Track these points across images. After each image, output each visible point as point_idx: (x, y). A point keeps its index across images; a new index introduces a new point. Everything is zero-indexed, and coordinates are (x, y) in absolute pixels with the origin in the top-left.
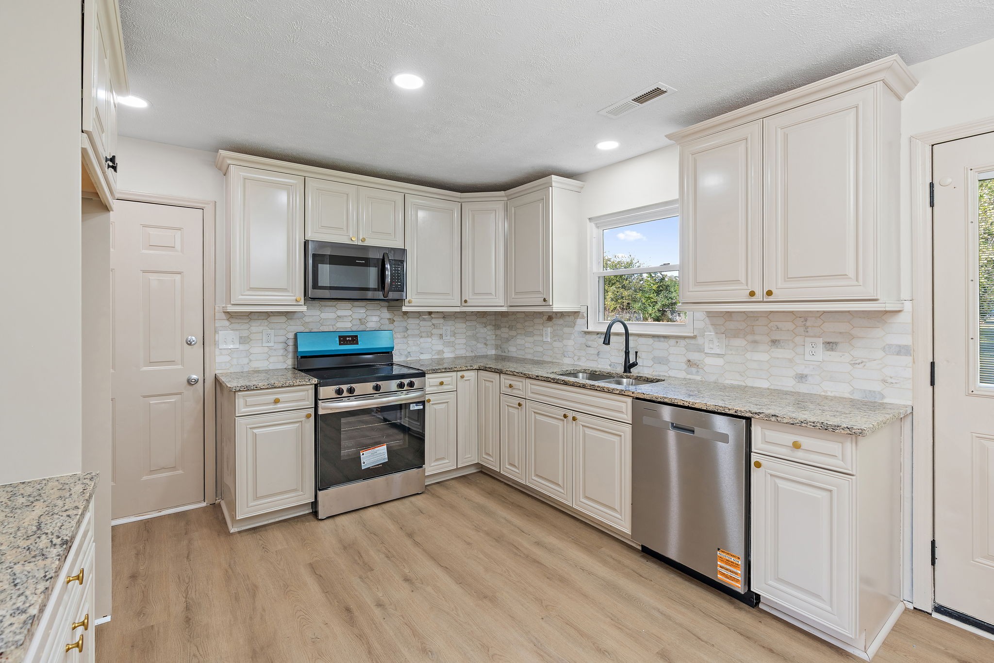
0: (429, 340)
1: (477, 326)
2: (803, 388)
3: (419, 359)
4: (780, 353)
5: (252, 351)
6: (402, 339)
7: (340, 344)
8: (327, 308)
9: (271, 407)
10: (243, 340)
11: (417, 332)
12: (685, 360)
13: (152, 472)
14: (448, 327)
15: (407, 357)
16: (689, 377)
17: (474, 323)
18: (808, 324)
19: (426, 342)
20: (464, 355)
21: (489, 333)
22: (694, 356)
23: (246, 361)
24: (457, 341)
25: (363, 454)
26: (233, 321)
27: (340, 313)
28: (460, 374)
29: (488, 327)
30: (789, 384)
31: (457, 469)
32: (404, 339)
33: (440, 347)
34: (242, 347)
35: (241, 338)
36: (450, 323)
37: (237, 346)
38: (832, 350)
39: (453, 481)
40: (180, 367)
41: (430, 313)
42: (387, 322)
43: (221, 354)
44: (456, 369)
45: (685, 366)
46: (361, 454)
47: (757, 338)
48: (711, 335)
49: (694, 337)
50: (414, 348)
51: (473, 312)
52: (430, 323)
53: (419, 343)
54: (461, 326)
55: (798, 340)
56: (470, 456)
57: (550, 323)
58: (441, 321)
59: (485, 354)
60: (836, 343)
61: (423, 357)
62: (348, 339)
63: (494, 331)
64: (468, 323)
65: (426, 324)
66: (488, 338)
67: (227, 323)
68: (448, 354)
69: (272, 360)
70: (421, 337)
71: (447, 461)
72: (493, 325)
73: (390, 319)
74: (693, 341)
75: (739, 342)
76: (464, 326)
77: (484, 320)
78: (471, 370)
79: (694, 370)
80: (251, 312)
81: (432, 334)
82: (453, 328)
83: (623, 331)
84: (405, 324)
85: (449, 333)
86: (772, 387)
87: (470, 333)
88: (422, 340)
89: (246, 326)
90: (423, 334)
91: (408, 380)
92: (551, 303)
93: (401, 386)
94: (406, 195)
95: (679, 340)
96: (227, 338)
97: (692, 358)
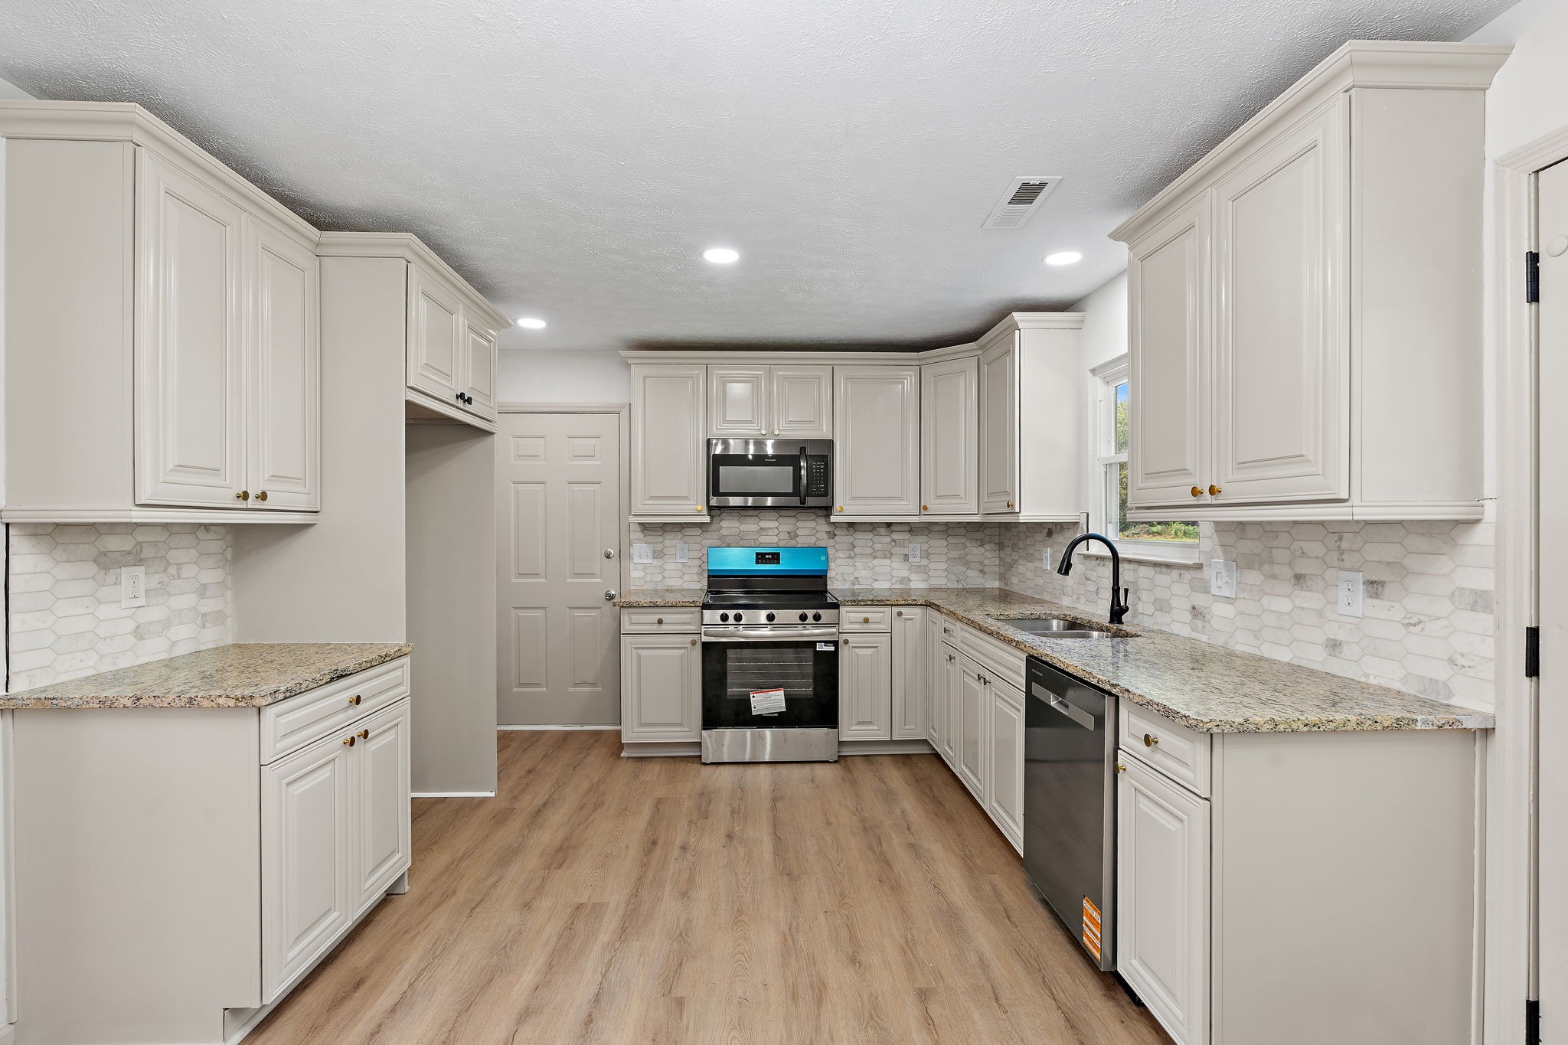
0: (887, 562)
1: (968, 544)
2: (1339, 667)
3: (871, 587)
4: (1309, 599)
5: (667, 566)
6: (847, 560)
7: (757, 563)
8: (748, 519)
9: (655, 628)
10: (658, 555)
11: (869, 551)
12: (1189, 606)
13: (576, 685)
14: (916, 546)
15: (854, 584)
16: (1194, 635)
17: (963, 540)
18: (1344, 545)
19: (882, 565)
20: (943, 587)
21: (988, 555)
22: (1200, 600)
23: (659, 578)
24: (932, 566)
25: (754, 697)
26: (647, 532)
27: (764, 524)
28: (896, 609)
29: (987, 547)
30: (1315, 658)
31: (892, 742)
32: (850, 561)
33: (905, 573)
34: (655, 562)
35: (654, 551)
36: (921, 539)
37: (650, 561)
38: (1377, 596)
39: (887, 758)
40: (599, 580)
41: (889, 525)
42: (825, 536)
43: (636, 569)
44: (888, 603)
45: (1188, 617)
46: (751, 696)
47: (1277, 569)
48: (1219, 563)
49: (1199, 567)
50: (864, 572)
51: (959, 523)
52: (888, 539)
53: (872, 566)
54: (938, 544)
55: (1330, 574)
56: (913, 727)
57: (1050, 541)
58: (907, 536)
59: (981, 586)
60: (1382, 584)
61: (876, 585)
62: (767, 556)
63: (998, 552)
64: (951, 540)
65: (884, 540)
66: (986, 562)
67: (641, 535)
68: (918, 583)
69: (686, 578)
70: (875, 558)
71: (876, 728)
72: (996, 544)
73: (829, 532)
74: (1198, 574)
75: (1253, 577)
76: (945, 543)
77: (980, 535)
78: (914, 605)
79: (1199, 623)
80: (665, 523)
81: (892, 554)
82: (925, 547)
83: (1110, 554)
84: (851, 539)
85: (918, 553)
86: (1295, 662)
87: (954, 554)
88: (876, 562)
89: (660, 539)
90: (878, 554)
91: (814, 611)
92: (1017, 510)
93: (803, 618)
94: (835, 367)
95: (1182, 572)
96: (641, 551)
97: (1197, 603)
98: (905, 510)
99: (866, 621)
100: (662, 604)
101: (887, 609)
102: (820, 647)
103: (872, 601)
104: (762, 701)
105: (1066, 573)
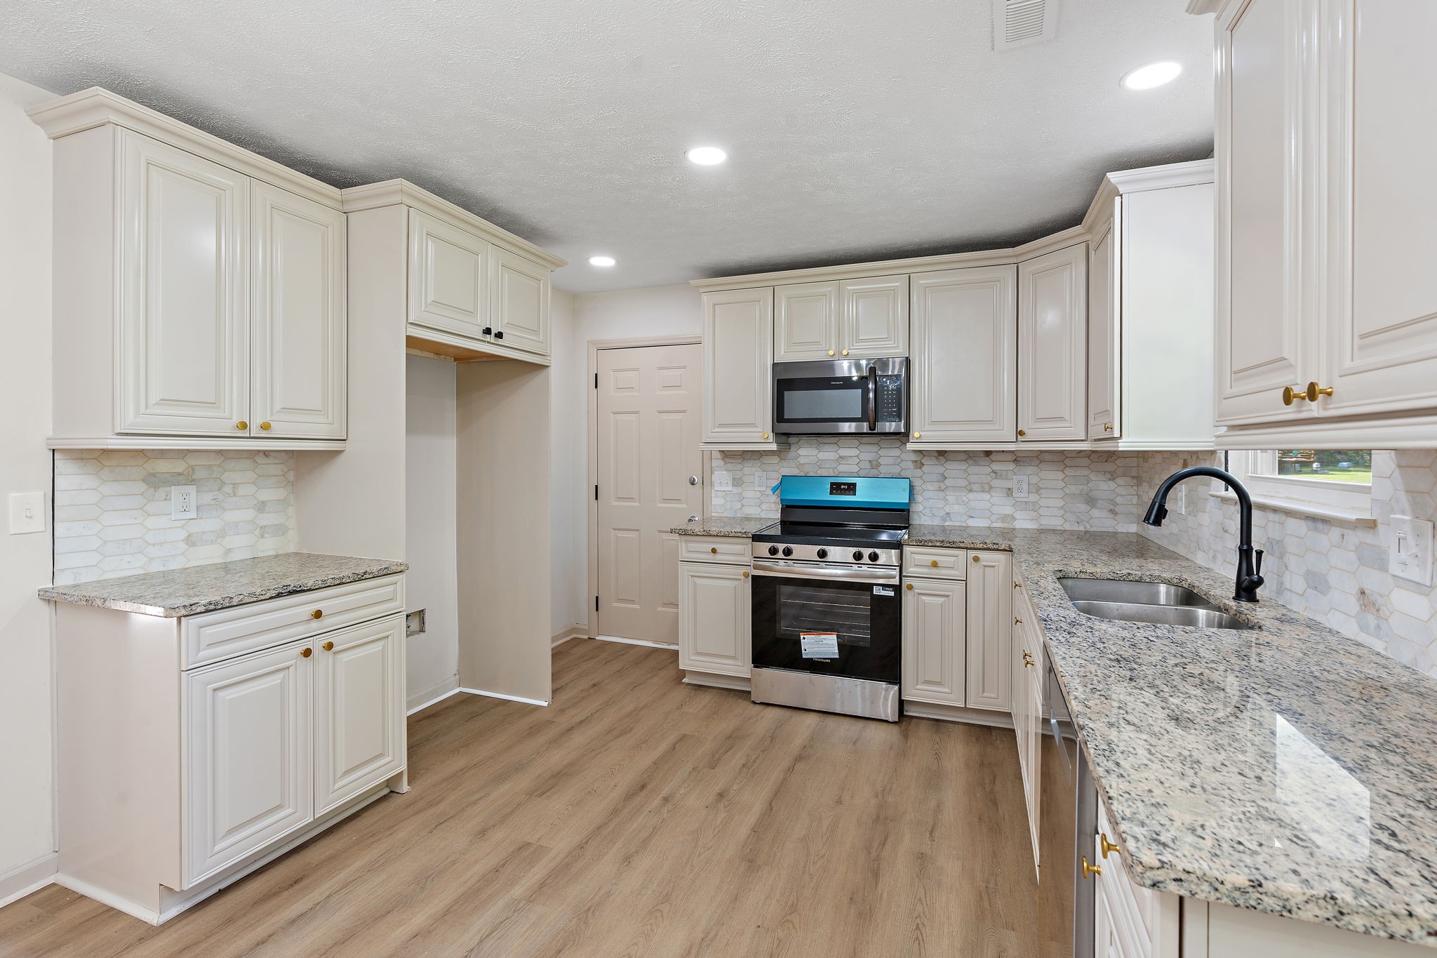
0: (986, 496)
1: (1092, 476)
3: (965, 525)
5: (746, 494)
6: (936, 493)
7: (831, 493)
8: (826, 447)
9: (710, 558)
10: (737, 482)
11: (962, 483)
12: (1355, 590)
13: (665, 605)
14: (1023, 478)
15: (945, 520)
17: (1085, 472)
19: (980, 500)
20: (1058, 528)
21: (1121, 491)
22: (1373, 580)
23: (738, 505)
24: (1043, 502)
25: (804, 638)
26: (727, 460)
27: (843, 452)
28: (972, 554)
29: (1120, 481)
31: (965, 709)
32: (941, 494)
33: (1008, 510)
34: (735, 490)
35: (734, 479)
36: (1029, 470)
37: (730, 488)
39: (961, 727)
40: (683, 506)
41: (988, 453)
42: (911, 465)
43: (717, 496)
45: (1353, 605)
46: (802, 637)
48: (1404, 521)
50: (956, 507)
51: (1080, 451)
52: (988, 470)
53: (964, 499)
54: (1051, 476)
56: (994, 696)
58: (1011, 466)
59: (1110, 530)
61: (971, 523)
62: (842, 487)
63: (1135, 488)
64: (1068, 472)
65: (980, 472)
66: (1119, 500)
67: (721, 463)
68: (1024, 522)
69: (764, 506)
70: (971, 491)
71: (947, 690)
72: (1133, 477)
73: (916, 461)
74: (1370, 537)
76: (1060, 475)
77: (1110, 466)
78: (994, 550)
79: (1371, 619)
80: (744, 451)
81: (991, 487)
82: (1034, 479)
83: (1238, 504)
84: (940, 469)
85: (1025, 487)
87: (1073, 489)
88: (971, 496)
89: (739, 467)
90: (975, 487)
91: (870, 550)
92: (1117, 434)
93: (858, 556)
94: (911, 275)
95: (1346, 532)
96: (722, 478)
97: (1368, 587)
98: (1000, 435)
99: (935, 565)
100: (715, 533)
101: (961, 553)
102: (877, 591)
103: (942, 542)
104: (812, 643)
105: (1157, 522)
